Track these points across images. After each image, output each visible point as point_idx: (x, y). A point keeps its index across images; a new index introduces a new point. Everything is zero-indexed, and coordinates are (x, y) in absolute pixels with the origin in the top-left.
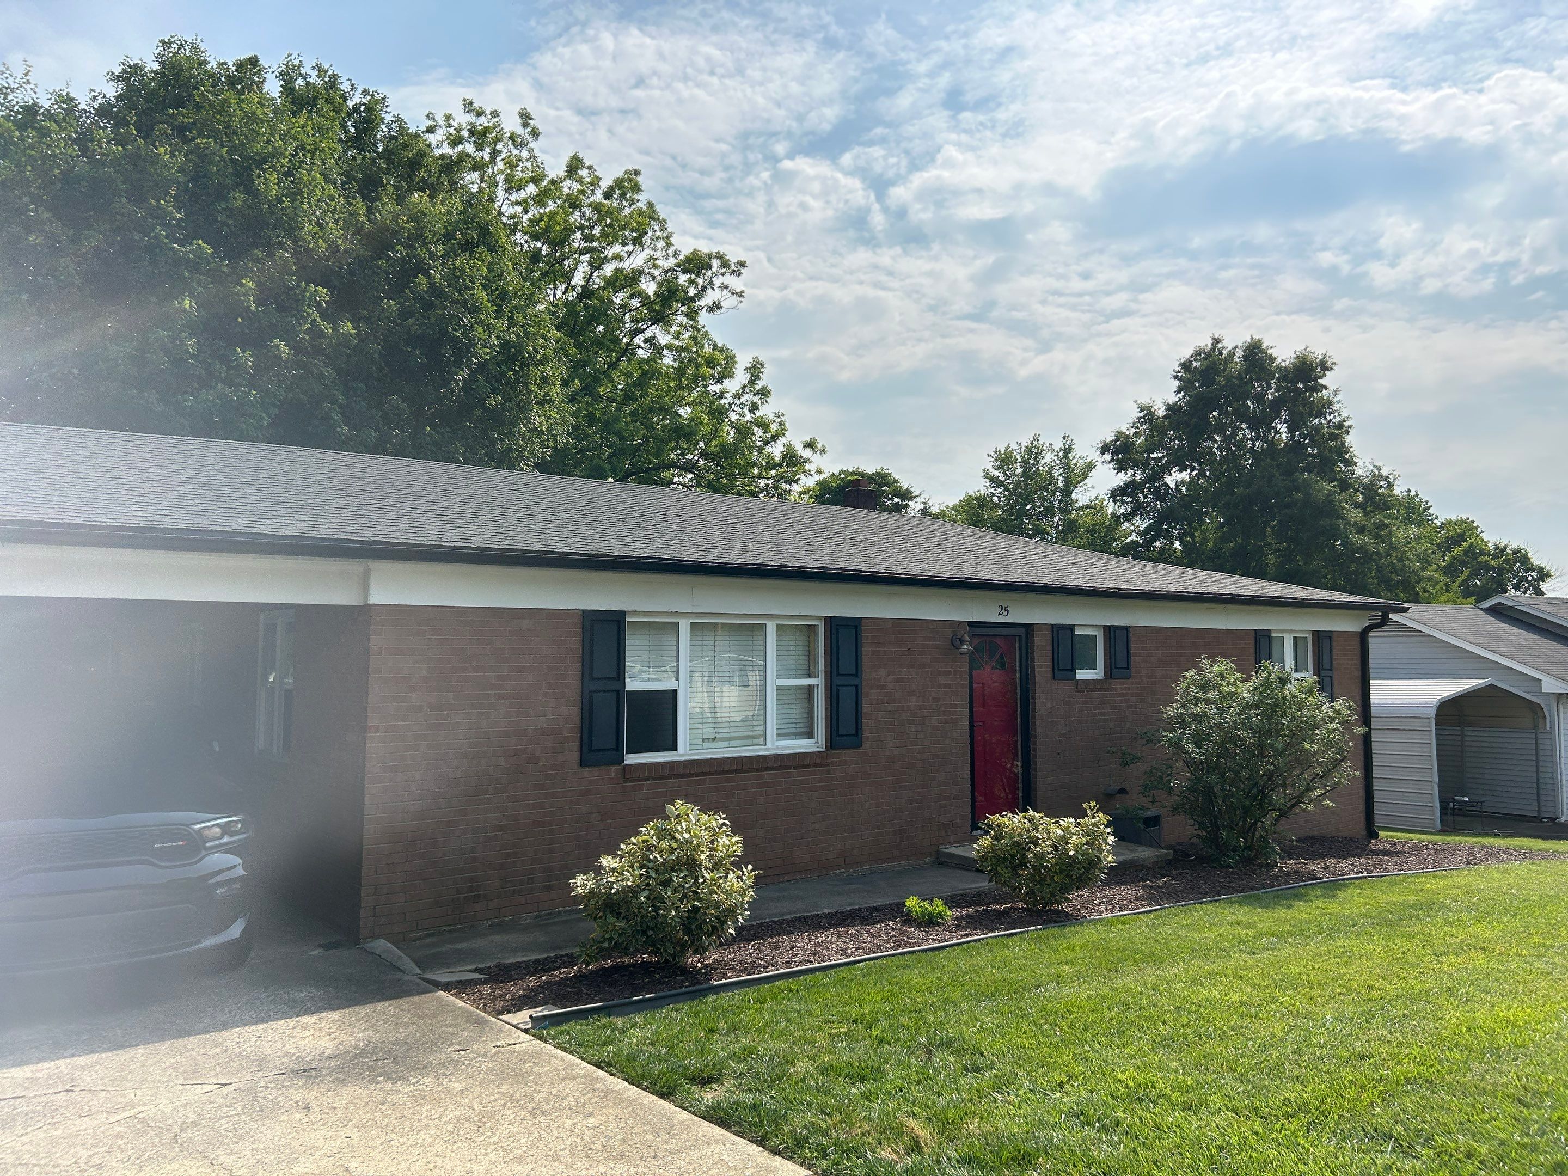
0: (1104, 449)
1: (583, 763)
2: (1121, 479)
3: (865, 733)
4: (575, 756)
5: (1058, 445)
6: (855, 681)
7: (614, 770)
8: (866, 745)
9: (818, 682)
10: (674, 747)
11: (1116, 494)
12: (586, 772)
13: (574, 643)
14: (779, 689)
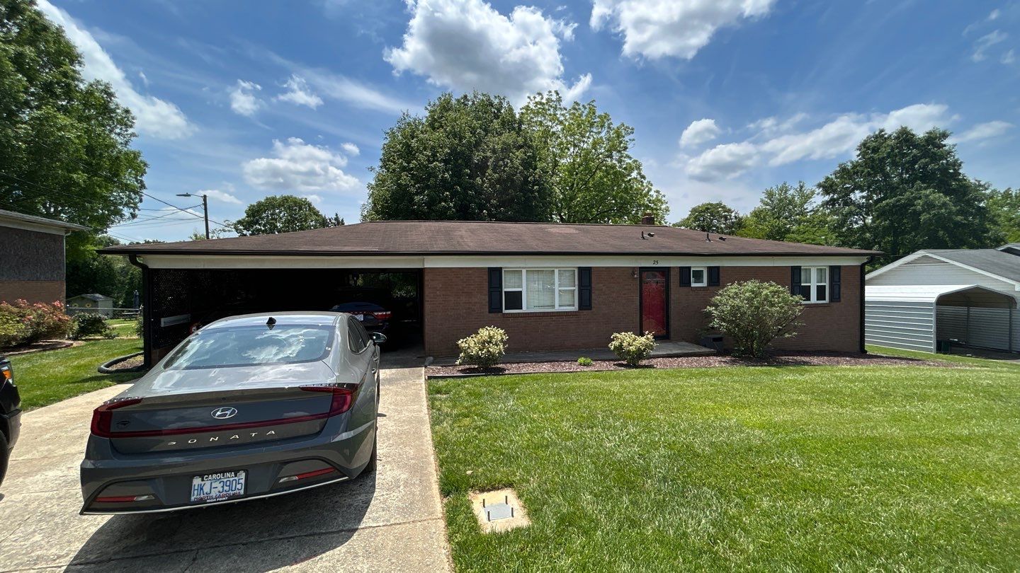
0: (819, 186)
1: (490, 312)
2: (827, 198)
3: (593, 305)
4: (487, 310)
5: (797, 186)
6: (589, 288)
7: (500, 314)
8: (594, 310)
9: (576, 288)
10: (521, 308)
11: (825, 204)
12: (491, 315)
13: (486, 277)
14: (560, 291)
